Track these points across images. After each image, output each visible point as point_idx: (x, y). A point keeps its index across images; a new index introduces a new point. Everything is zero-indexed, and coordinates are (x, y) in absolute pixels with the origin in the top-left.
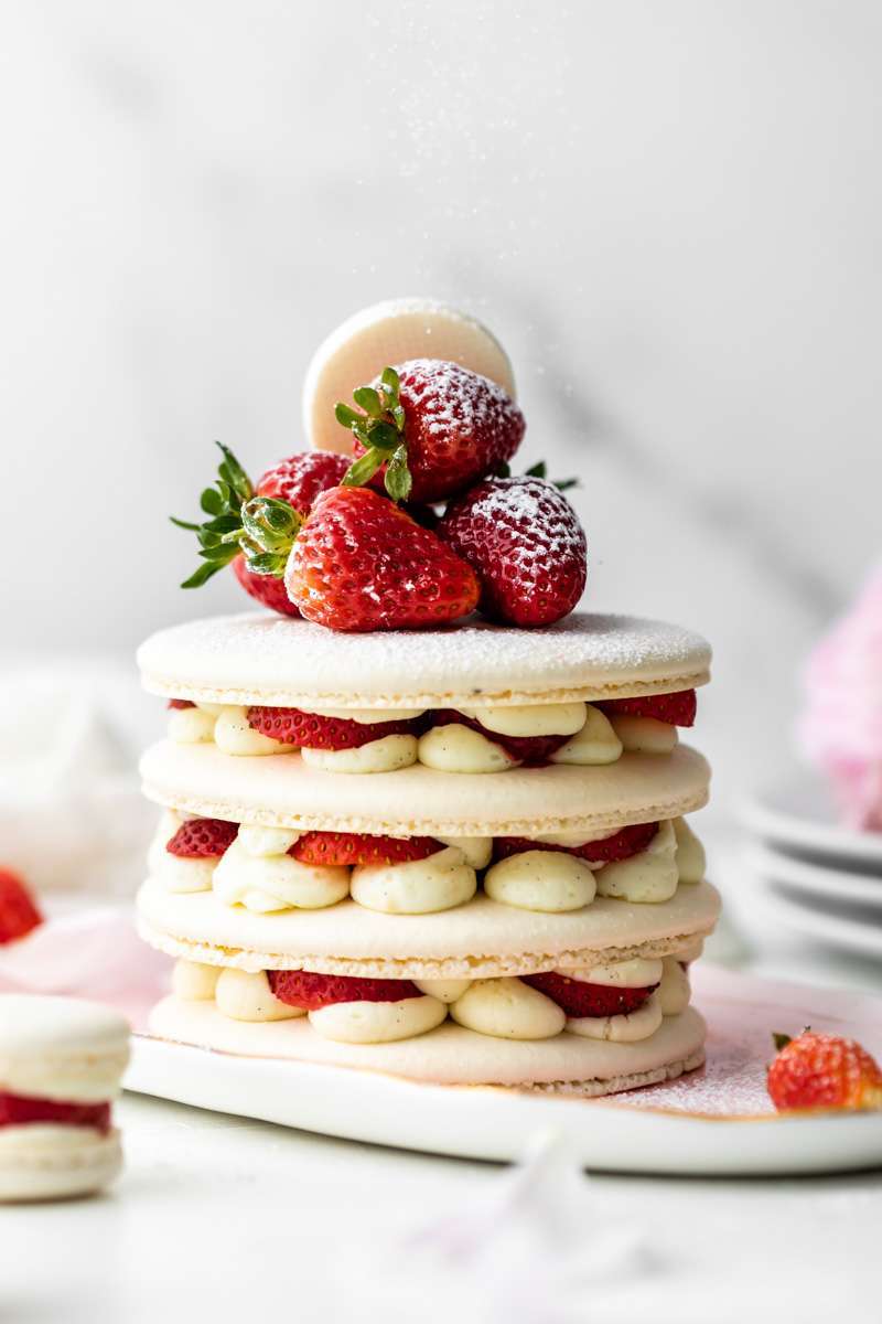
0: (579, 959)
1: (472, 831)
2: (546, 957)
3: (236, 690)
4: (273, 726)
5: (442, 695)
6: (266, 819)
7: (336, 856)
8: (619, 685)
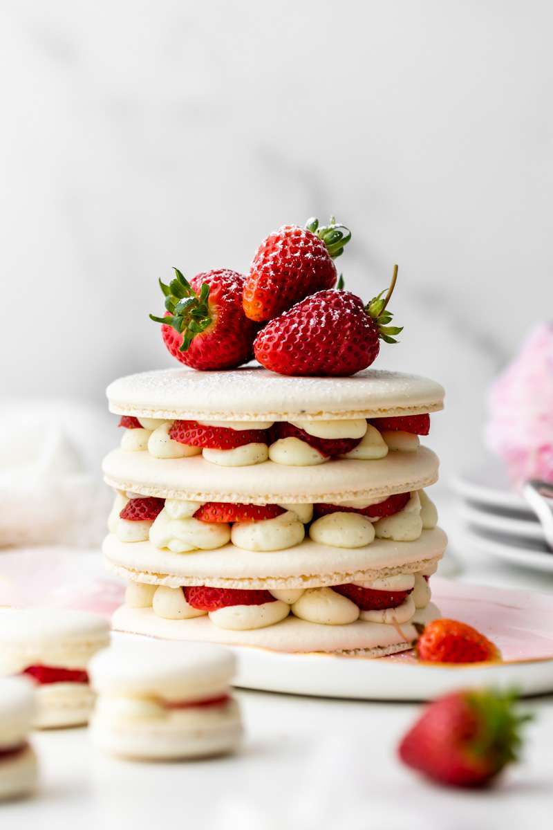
0: (367, 575)
1: (302, 499)
2: (347, 574)
3: (162, 410)
4: (185, 436)
5: (282, 413)
6: (181, 496)
7: (222, 517)
8: (387, 409)
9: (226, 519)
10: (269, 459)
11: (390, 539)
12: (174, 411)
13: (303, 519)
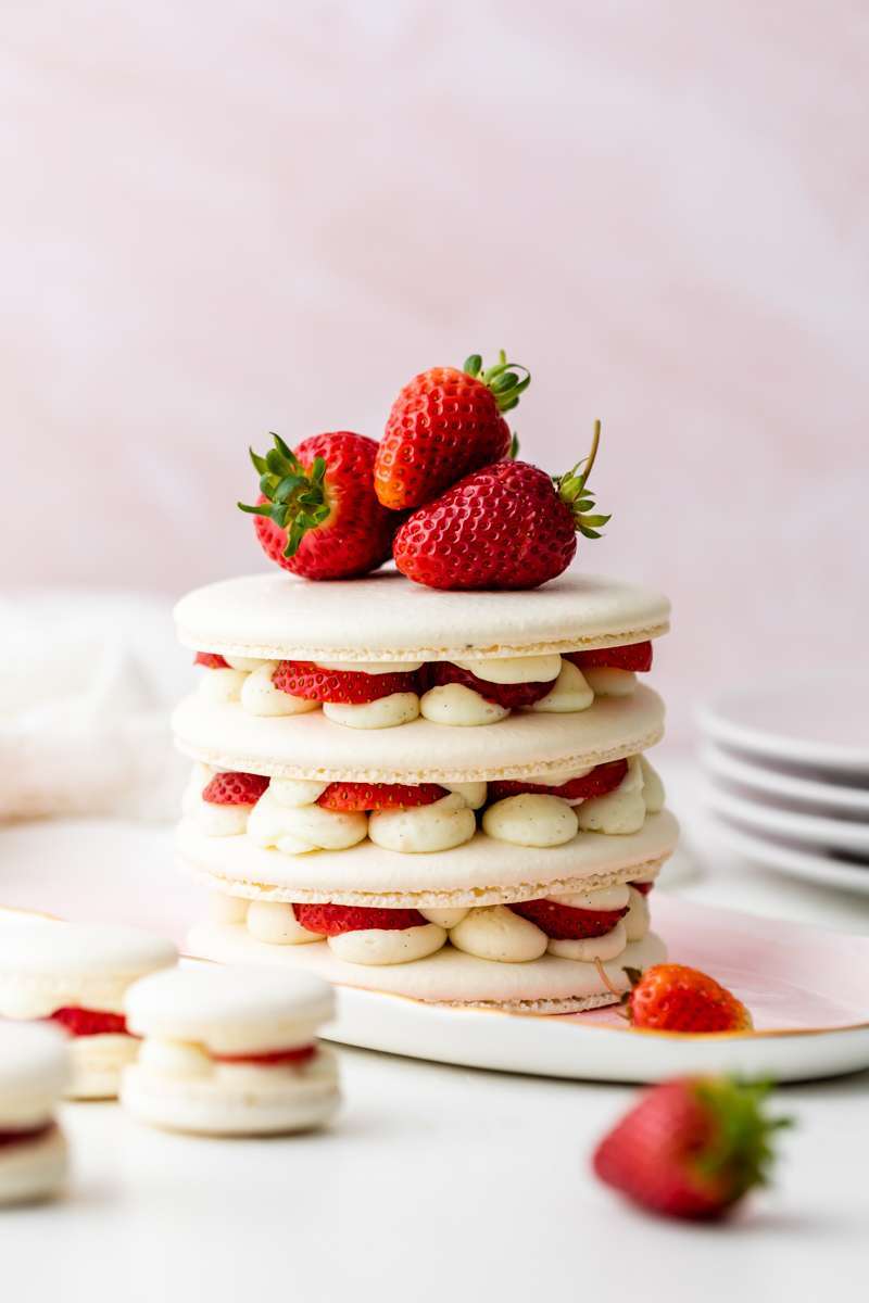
0: (568, 887)
1: (473, 777)
2: (540, 886)
3: (261, 646)
4: (297, 685)
5: (438, 649)
6: (294, 773)
7: (356, 803)
8: (591, 637)
9: (362, 806)
10: (420, 716)
11: (599, 832)
12: (279, 648)
13: (472, 803)
